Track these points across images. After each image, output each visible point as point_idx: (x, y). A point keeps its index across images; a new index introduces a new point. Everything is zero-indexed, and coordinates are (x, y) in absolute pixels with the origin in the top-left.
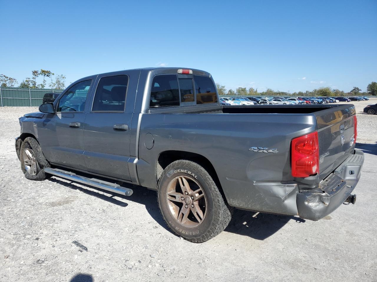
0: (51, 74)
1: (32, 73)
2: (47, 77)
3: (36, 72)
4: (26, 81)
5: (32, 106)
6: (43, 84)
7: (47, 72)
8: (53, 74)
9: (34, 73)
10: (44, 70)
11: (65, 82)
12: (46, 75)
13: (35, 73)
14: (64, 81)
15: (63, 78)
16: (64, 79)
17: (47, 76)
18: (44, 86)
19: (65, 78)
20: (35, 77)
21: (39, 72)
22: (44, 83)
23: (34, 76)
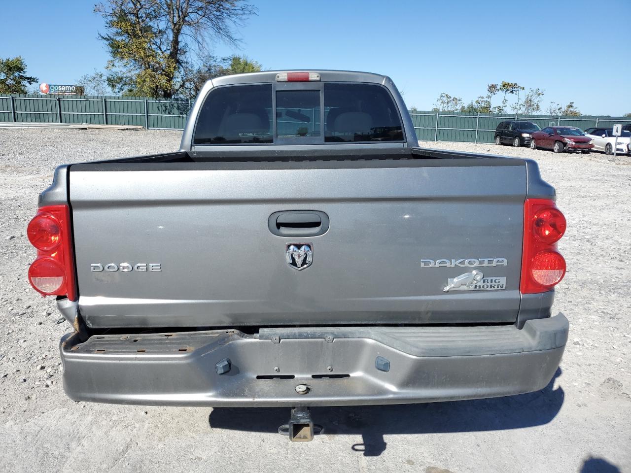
0: (519, 89)
1: (487, 87)
2: (511, 94)
3: (494, 86)
4: (478, 102)
5: (478, 141)
6: (501, 107)
7: (511, 85)
8: (523, 89)
9: (490, 87)
10: (506, 82)
11: (541, 101)
12: (508, 92)
13: (492, 88)
14: (540, 99)
15: (539, 94)
16: (541, 96)
17: (512, 92)
18: (502, 110)
19: (543, 94)
20: (491, 95)
21: (499, 87)
22: (504, 105)
23: (489, 94)
